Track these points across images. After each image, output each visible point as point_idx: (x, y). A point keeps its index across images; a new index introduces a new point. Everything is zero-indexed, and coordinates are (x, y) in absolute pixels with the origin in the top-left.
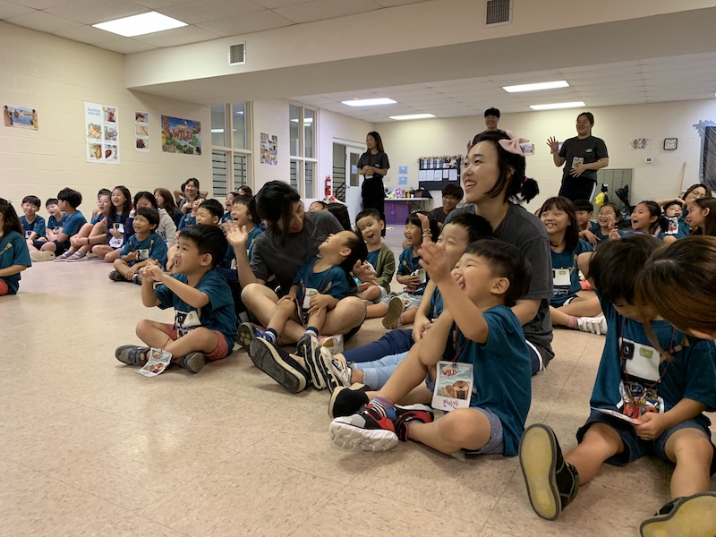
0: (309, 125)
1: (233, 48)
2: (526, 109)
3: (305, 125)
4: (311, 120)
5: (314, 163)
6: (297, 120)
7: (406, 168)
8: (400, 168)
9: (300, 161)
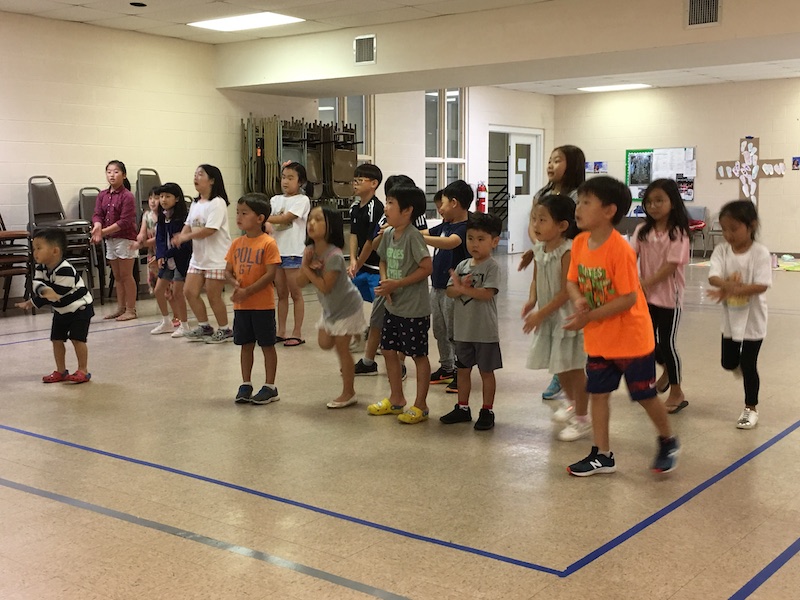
0: (454, 100)
1: (359, 42)
3: (447, 100)
4: (457, 93)
5: (461, 165)
6: (436, 94)
9: (440, 165)
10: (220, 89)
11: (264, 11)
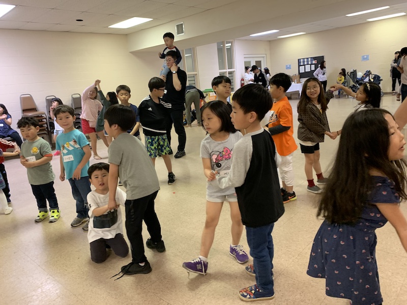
0: (229, 47)
1: (177, 26)
2: (365, 22)
3: (226, 48)
5: (234, 71)
7: (290, 65)
8: (287, 66)
9: (225, 72)
10: (130, 52)
11: (133, 17)
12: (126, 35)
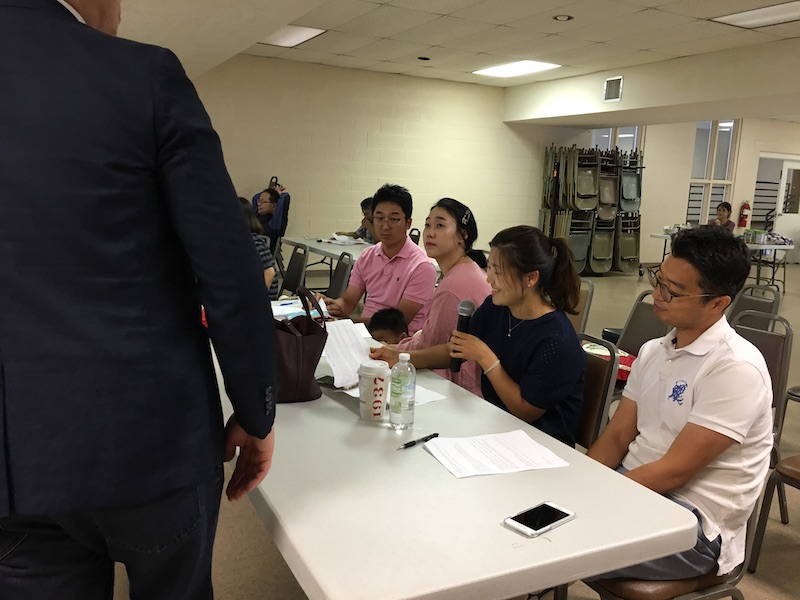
0: (728, 130)
1: (609, 83)
3: (719, 130)
5: (727, 185)
9: (705, 185)
10: (506, 123)
11: (522, 60)
12: (504, 91)
